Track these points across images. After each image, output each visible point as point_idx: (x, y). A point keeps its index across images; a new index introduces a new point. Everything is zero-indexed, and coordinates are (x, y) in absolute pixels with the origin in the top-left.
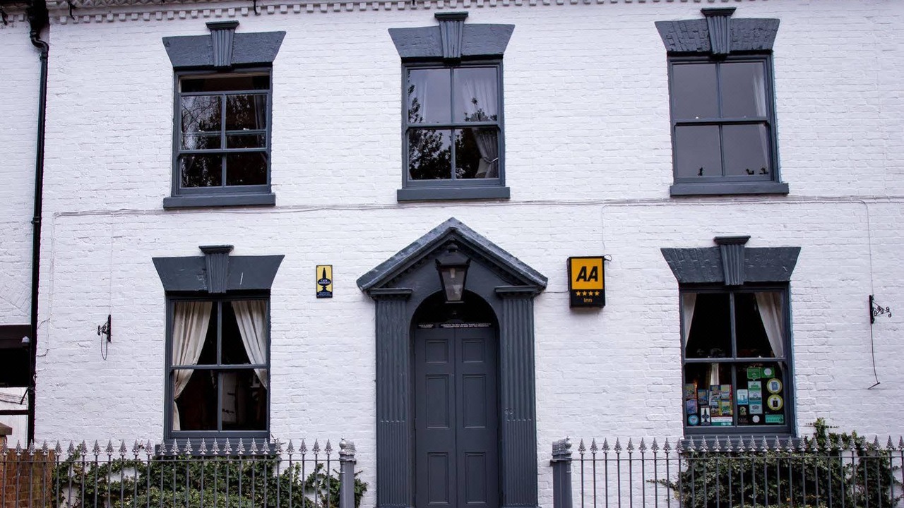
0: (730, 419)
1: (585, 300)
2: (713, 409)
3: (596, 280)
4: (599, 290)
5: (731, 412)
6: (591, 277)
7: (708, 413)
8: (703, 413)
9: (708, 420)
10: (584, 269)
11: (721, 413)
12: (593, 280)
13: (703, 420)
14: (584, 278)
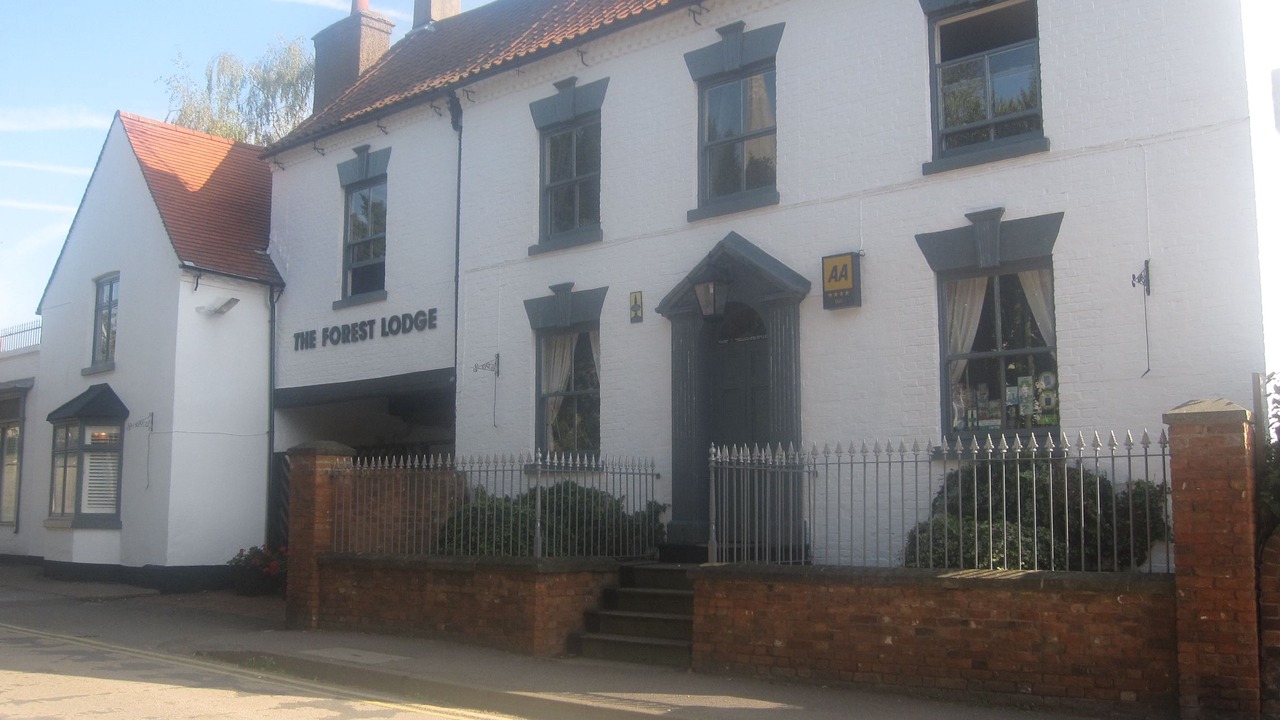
0: (999, 422)
1: (837, 301)
2: (980, 411)
3: (846, 279)
4: (849, 290)
5: (999, 413)
6: (841, 276)
7: (975, 416)
8: (970, 416)
9: (975, 424)
10: (835, 268)
11: (988, 416)
12: (843, 279)
13: (970, 424)
14: (835, 277)
